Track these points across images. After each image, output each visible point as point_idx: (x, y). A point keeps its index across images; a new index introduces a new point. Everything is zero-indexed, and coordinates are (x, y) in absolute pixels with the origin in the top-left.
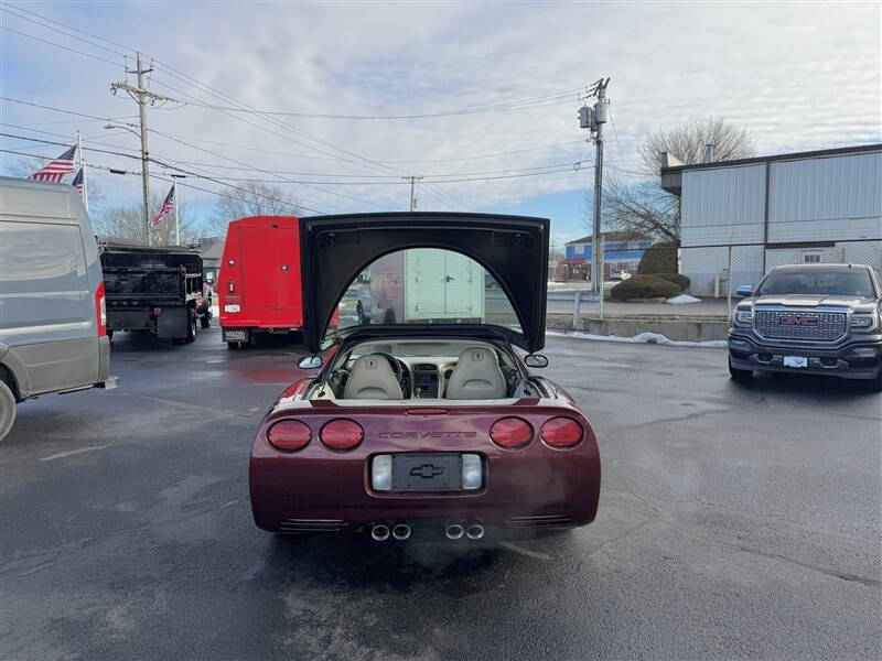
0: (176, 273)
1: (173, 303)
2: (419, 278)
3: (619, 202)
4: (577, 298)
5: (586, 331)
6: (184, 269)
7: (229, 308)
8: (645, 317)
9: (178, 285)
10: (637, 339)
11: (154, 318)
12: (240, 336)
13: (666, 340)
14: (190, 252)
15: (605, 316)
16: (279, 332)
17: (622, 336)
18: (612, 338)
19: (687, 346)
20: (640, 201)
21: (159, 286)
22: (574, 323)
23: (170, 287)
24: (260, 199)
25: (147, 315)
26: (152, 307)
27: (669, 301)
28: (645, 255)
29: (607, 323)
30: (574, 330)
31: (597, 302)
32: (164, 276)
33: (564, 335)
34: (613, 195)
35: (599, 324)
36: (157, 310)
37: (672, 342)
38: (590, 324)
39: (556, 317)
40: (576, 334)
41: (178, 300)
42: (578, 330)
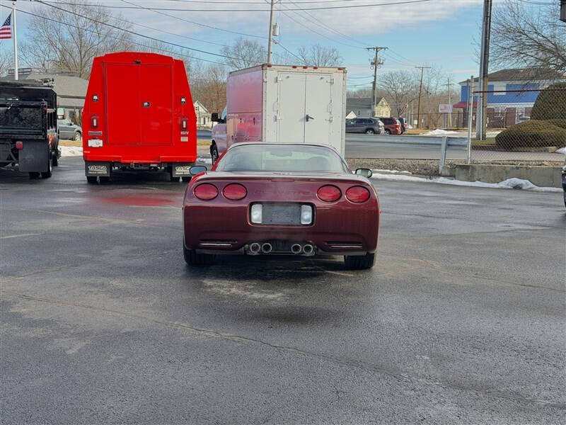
0: (38, 107)
1: (35, 137)
2: (279, 118)
3: (522, 32)
4: (444, 143)
5: (452, 176)
6: (46, 103)
7: (93, 143)
8: (513, 162)
9: (40, 119)
10: (502, 185)
11: (16, 152)
12: (102, 170)
13: (531, 185)
14: (44, 87)
15: (473, 162)
16: (140, 168)
17: (488, 182)
18: (477, 184)
19: (551, 192)
20: (547, 32)
21: (22, 120)
22: (441, 168)
23: (32, 121)
24: (82, 21)
25: (9, 148)
26: (14, 141)
27: (560, 150)
28: (539, 98)
29: (474, 168)
30: (440, 175)
31: (465, 146)
32: (27, 110)
33: (429, 180)
34: (514, 25)
35: (466, 170)
36: (19, 143)
37: (537, 188)
38: (457, 170)
39: (422, 162)
40: (441, 180)
41: (40, 134)
42: (445, 176)
